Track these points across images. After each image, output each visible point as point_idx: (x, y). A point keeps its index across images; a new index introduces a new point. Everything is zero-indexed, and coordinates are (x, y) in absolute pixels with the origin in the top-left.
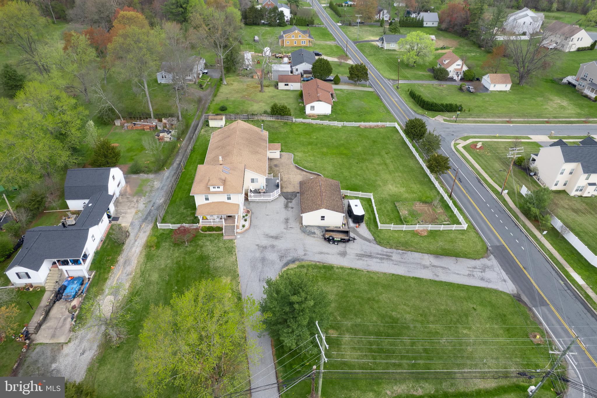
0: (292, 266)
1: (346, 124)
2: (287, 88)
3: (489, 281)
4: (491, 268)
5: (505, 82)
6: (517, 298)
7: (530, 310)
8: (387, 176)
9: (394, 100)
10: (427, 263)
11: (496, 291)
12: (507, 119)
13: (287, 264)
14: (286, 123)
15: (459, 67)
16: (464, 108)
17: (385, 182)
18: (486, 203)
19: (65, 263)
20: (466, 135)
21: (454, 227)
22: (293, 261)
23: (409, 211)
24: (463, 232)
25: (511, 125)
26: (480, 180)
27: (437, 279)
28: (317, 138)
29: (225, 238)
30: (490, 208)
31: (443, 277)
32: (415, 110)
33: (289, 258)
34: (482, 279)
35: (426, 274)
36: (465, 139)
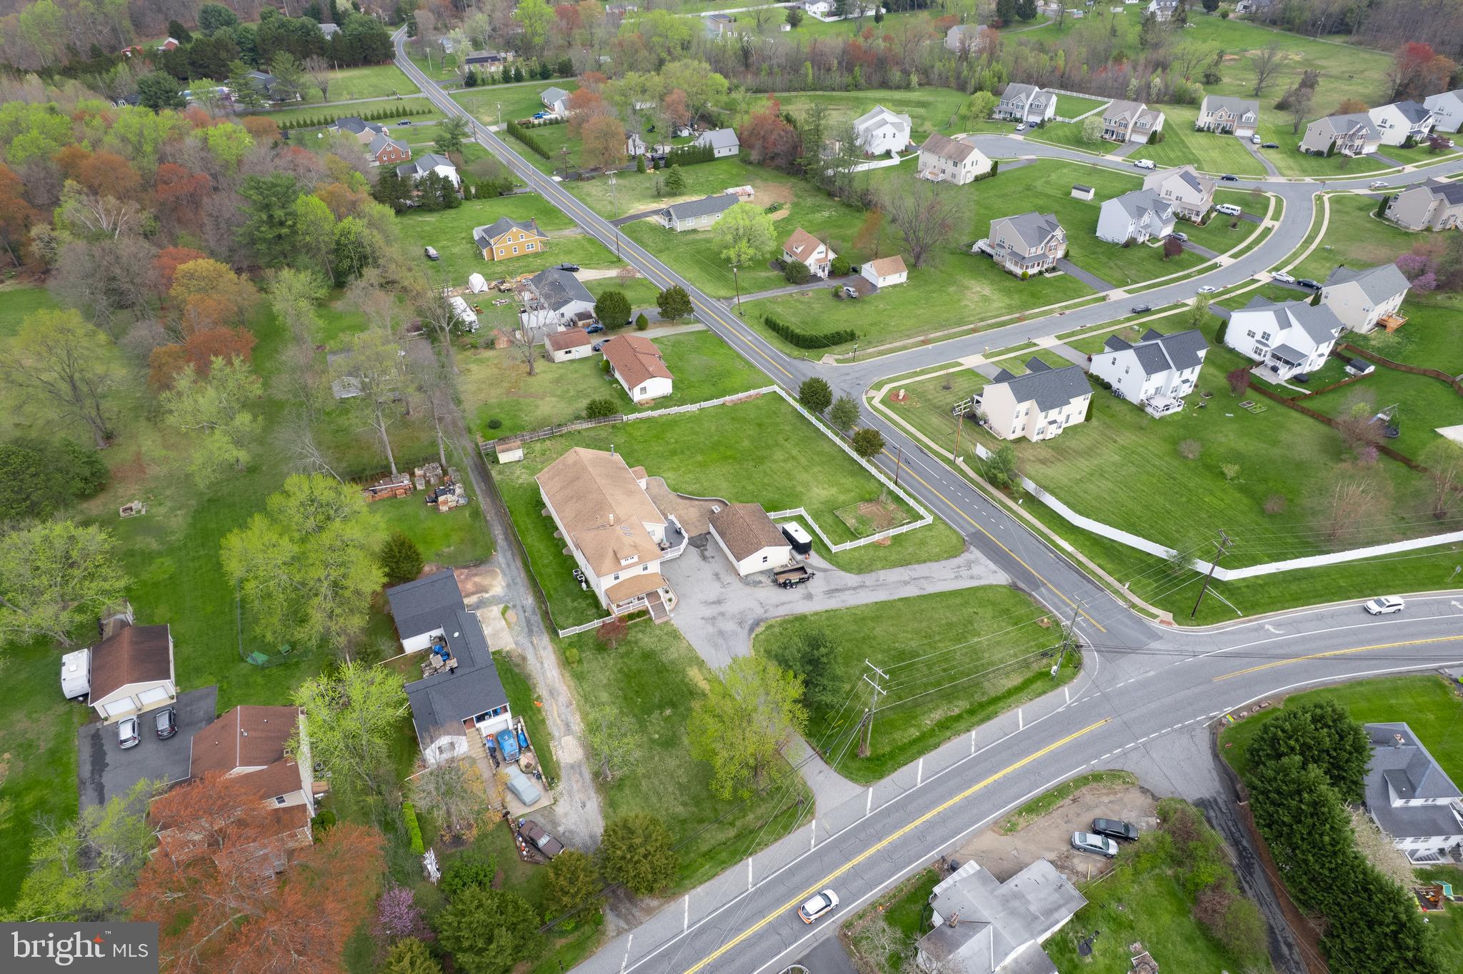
0: (759, 630)
1: (704, 404)
2: (569, 357)
3: (980, 578)
4: (976, 561)
5: (897, 271)
6: (1014, 587)
7: (1030, 595)
8: (805, 477)
9: (747, 339)
10: (907, 578)
11: (991, 586)
12: (922, 338)
13: (751, 630)
14: (613, 427)
15: (823, 255)
16: (857, 333)
17: (806, 485)
18: (941, 480)
19: (481, 718)
20: (876, 380)
21: (919, 524)
22: (758, 624)
23: (856, 518)
24: (929, 527)
25: (930, 346)
26: (922, 449)
27: (925, 593)
28: (676, 442)
29: (657, 622)
30: (948, 486)
31: (931, 589)
32: (788, 351)
33: (750, 622)
34: (972, 578)
35: (911, 591)
36: (878, 386)
